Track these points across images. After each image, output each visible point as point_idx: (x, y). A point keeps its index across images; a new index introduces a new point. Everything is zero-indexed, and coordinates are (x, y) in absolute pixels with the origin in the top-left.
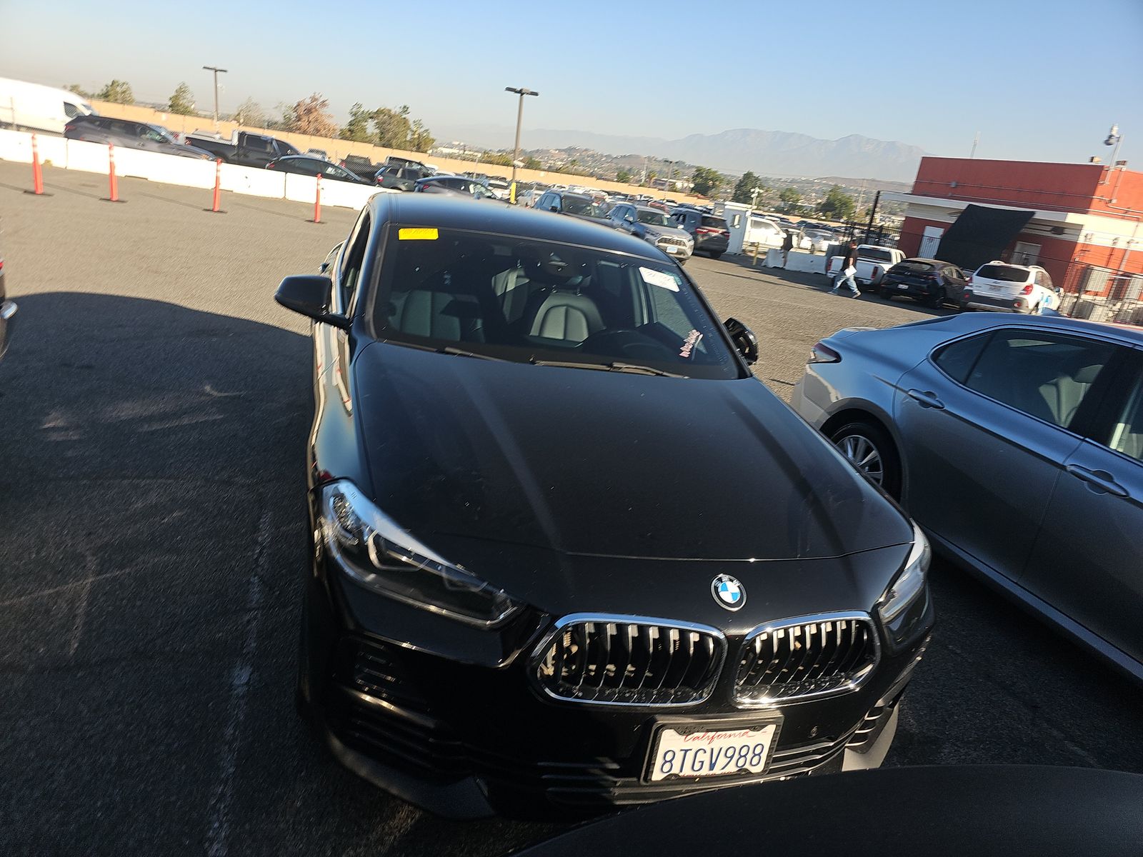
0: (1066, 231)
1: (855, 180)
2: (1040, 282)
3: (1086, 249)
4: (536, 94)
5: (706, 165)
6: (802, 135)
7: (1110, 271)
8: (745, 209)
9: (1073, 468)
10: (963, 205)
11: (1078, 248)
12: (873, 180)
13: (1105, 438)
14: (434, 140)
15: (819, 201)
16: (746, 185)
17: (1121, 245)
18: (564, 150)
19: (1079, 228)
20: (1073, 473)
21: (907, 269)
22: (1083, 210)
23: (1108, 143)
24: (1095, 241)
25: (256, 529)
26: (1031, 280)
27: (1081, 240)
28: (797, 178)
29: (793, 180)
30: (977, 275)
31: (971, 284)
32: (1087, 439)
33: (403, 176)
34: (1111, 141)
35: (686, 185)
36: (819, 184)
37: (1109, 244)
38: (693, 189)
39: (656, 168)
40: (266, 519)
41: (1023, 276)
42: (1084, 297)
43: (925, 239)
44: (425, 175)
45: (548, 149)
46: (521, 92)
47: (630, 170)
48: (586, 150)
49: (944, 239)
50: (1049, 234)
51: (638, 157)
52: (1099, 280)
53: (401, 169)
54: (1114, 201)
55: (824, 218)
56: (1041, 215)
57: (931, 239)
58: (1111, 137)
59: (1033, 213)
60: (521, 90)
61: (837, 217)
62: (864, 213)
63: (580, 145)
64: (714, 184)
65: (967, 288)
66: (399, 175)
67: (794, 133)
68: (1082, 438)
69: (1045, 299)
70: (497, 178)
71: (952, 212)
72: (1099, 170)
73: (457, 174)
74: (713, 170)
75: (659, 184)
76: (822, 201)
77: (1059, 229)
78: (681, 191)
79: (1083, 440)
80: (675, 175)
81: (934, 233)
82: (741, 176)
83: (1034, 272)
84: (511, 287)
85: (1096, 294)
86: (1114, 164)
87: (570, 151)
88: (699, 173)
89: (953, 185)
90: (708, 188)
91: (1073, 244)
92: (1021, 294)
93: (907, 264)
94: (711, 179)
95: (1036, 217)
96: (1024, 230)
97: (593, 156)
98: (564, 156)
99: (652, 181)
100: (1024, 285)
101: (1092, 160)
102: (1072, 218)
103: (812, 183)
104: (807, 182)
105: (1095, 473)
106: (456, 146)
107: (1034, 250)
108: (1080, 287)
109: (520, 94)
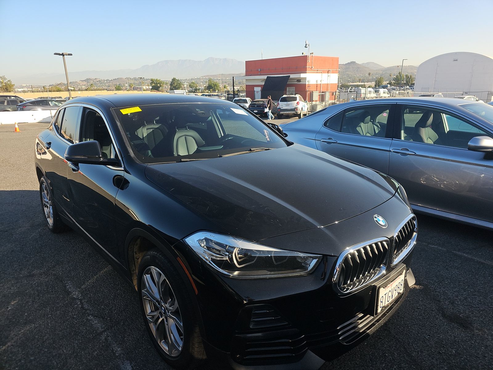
0: (301, 81)
1: (216, 75)
2: (300, 100)
3: (309, 86)
4: (71, 55)
5: (154, 78)
6: (190, 60)
7: (318, 92)
8: (183, 92)
9: (393, 150)
10: (265, 77)
11: (307, 86)
12: (223, 74)
13: (399, 137)
14: (14, 85)
15: (205, 86)
16: (174, 83)
17: (319, 83)
18: (84, 81)
19: (305, 79)
20: (394, 152)
21: (255, 104)
22: (305, 71)
23: (306, 47)
24: (311, 83)
25: (68, 293)
26: (298, 100)
27: (307, 83)
28: (193, 78)
29: (192, 78)
30: (280, 101)
31: (279, 105)
32: (393, 139)
33: (8, 104)
34: (307, 46)
35: (147, 87)
36: (202, 79)
37: (315, 83)
38: (151, 89)
39: (132, 82)
40: (69, 286)
41: (295, 99)
42: (314, 103)
43: (256, 92)
44: (21, 102)
45: (76, 81)
46: (63, 55)
47: (120, 85)
48: (95, 79)
49: (262, 91)
50: (296, 83)
51: (121, 78)
52: (316, 96)
53: (6, 101)
54: (313, 67)
55: (210, 92)
56: (292, 76)
57: (258, 92)
58: (306, 45)
59: (290, 76)
60: (63, 54)
61: (214, 91)
62: (223, 88)
63: (93, 77)
64: (160, 85)
65: (278, 107)
66: (6, 104)
67: (186, 60)
68: (392, 139)
69: (303, 106)
70: (58, 98)
71: (262, 80)
72: (306, 57)
73: (35, 99)
74: (158, 79)
75: (135, 89)
76: (207, 85)
77: (299, 80)
78: (147, 90)
79: (392, 140)
80: (141, 84)
81: (258, 90)
82: (171, 80)
83: (298, 96)
84: (145, 135)
85: (316, 101)
86: (310, 54)
87: (87, 80)
88: (152, 81)
89: (259, 70)
90: (159, 87)
91: (305, 85)
92: (296, 105)
93: (255, 103)
94: (159, 83)
95: (291, 77)
96: (288, 83)
97: (100, 81)
98: (85, 83)
99: (132, 88)
100: (296, 102)
101: (303, 54)
102: (302, 75)
103: (200, 79)
104: (198, 79)
105: (401, 150)
106: (25, 87)
107: (293, 89)
108: (311, 100)
109: (62, 56)
